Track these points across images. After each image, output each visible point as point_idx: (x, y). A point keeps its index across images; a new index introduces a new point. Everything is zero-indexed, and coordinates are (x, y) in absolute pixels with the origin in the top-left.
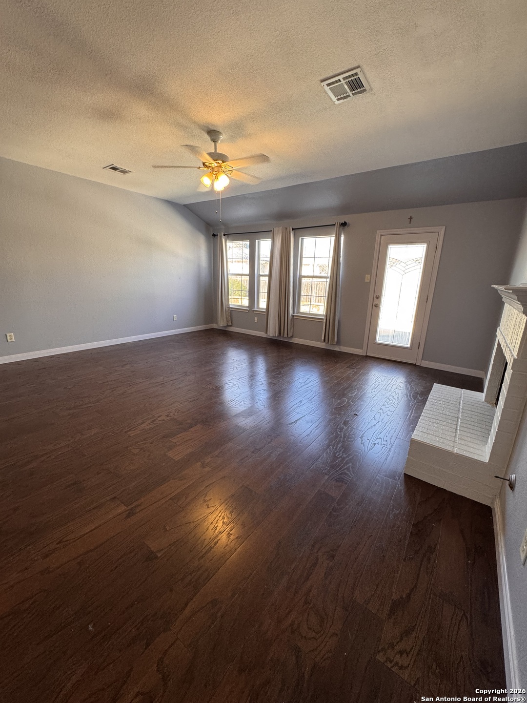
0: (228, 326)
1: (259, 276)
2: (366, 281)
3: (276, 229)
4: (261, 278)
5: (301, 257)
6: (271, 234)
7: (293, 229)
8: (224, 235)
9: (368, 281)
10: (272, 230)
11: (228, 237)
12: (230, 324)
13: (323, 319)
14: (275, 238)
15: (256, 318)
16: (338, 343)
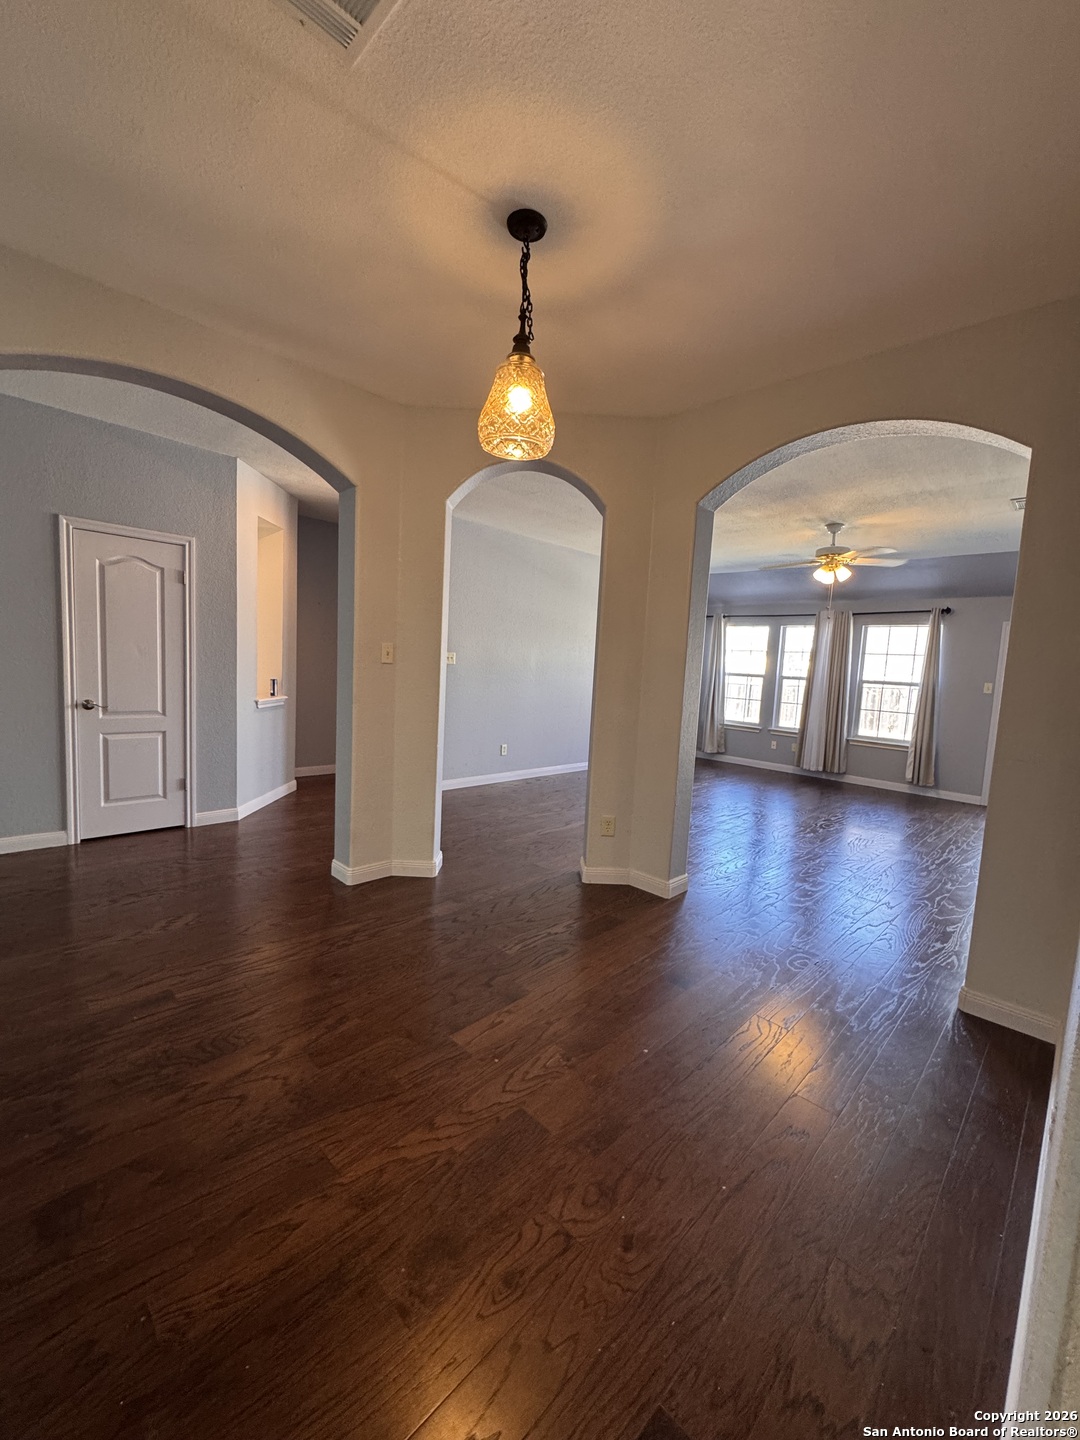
0: (718, 753)
1: (782, 678)
2: (985, 691)
3: (824, 614)
4: (785, 681)
5: (864, 653)
6: (814, 619)
7: (854, 614)
8: (724, 617)
9: (990, 692)
10: (817, 613)
11: (729, 621)
12: (723, 751)
13: (907, 747)
14: (821, 624)
15: (774, 743)
16: (936, 786)
